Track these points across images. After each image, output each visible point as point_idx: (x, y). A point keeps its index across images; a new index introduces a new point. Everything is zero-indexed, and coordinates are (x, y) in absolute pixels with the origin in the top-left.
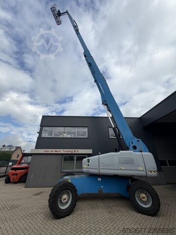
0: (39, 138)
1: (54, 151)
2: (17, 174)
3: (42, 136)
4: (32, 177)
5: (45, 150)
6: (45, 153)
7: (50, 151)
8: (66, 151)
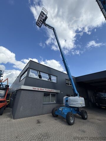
3: (29, 76)
4: (21, 109)
5: (34, 87)
6: (34, 90)
7: (37, 89)
8: (47, 90)
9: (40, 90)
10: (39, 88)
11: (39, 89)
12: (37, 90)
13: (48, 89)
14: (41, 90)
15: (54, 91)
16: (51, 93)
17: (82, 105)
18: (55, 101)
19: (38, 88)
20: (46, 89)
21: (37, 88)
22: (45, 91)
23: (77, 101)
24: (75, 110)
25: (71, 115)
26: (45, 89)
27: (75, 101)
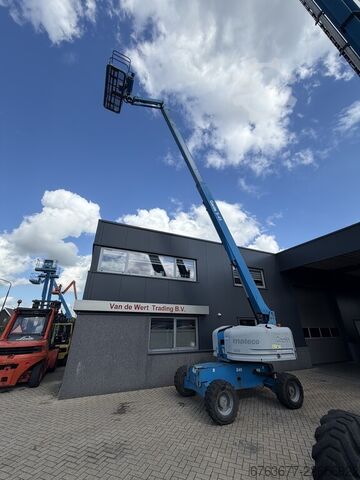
0: (93, 273)
1: (132, 307)
2: (14, 366)
3: (99, 270)
4: (78, 370)
5: (112, 303)
6: (113, 310)
7: (123, 306)
8: (160, 308)
9: (133, 310)
10: (130, 304)
11: (130, 308)
12: (124, 310)
13: (161, 305)
14: (137, 311)
15: (189, 309)
16: (175, 319)
17: (279, 356)
18: (193, 344)
19: (126, 304)
20: (157, 305)
21: (124, 304)
22: (151, 310)
23: (257, 342)
24: (255, 372)
25: (223, 389)
26: (150, 305)
27: (249, 342)
